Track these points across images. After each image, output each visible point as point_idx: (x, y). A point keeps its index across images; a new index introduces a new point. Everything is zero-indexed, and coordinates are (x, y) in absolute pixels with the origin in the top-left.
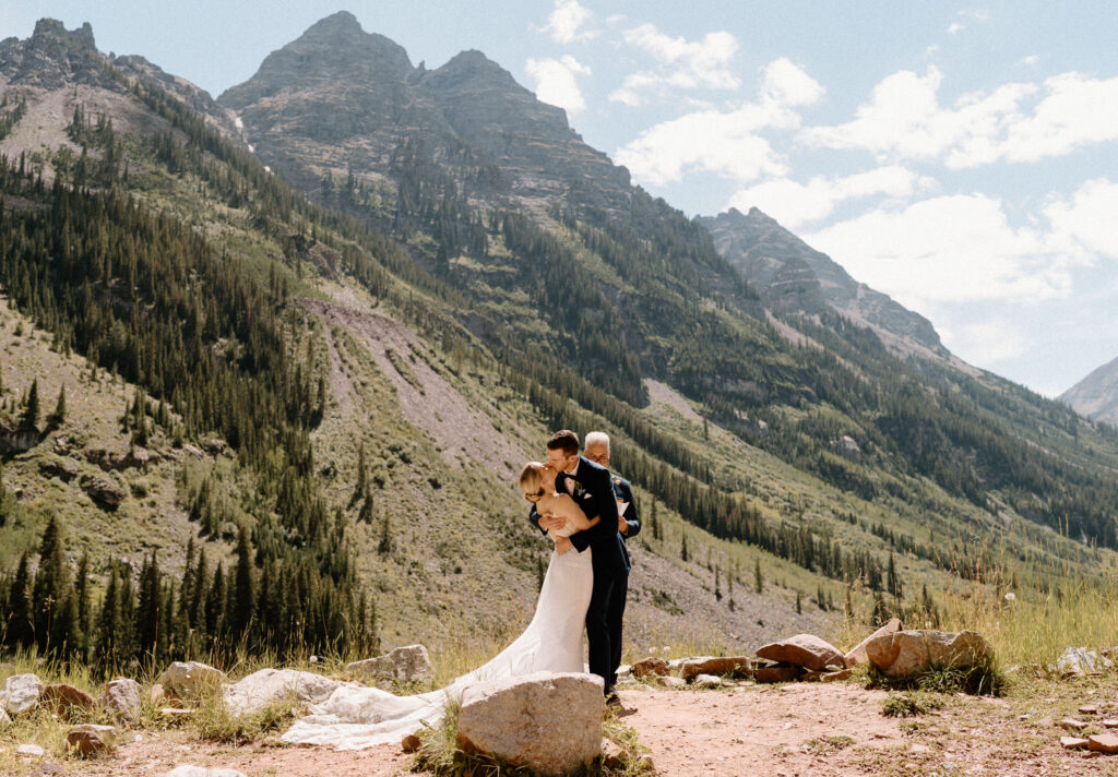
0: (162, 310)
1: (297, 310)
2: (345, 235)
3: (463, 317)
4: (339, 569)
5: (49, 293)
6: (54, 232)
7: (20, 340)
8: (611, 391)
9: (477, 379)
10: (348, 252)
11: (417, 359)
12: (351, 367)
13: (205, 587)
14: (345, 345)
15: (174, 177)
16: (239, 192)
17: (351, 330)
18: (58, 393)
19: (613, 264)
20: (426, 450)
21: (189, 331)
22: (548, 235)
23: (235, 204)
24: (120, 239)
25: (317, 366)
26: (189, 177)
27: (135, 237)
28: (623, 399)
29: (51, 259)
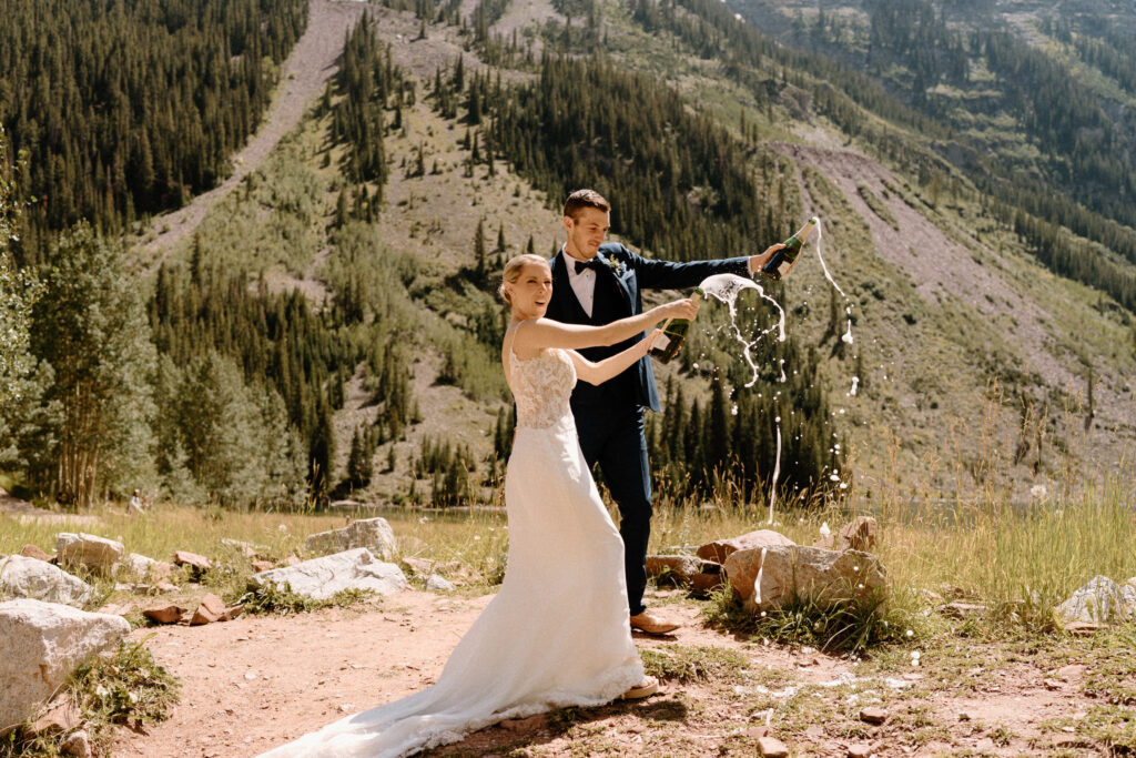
0: (640, 164)
1: (768, 154)
2: (817, 74)
3: (941, 147)
4: (812, 404)
5: (541, 156)
6: (543, 100)
7: (519, 200)
8: (1111, 215)
9: (955, 212)
10: (817, 91)
11: (891, 194)
12: (822, 207)
13: (683, 420)
14: (816, 185)
15: (649, 35)
16: (711, 43)
17: (822, 170)
18: (551, 246)
19: (1115, 76)
20: (900, 286)
21: (665, 182)
22: (1038, 52)
23: (707, 55)
24: (601, 101)
25: (788, 208)
26: (663, 33)
27: (614, 97)
28: (1126, 224)
29: (541, 124)
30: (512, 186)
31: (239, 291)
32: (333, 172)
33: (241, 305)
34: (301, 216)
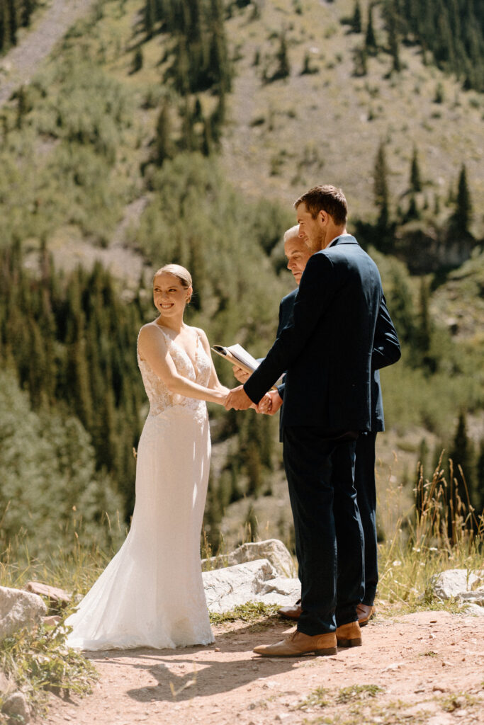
7: (442, 108)
30: (429, 87)
31: (11, 269)
32: (151, 77)
33: (15, 290)
34: (102, 149)
